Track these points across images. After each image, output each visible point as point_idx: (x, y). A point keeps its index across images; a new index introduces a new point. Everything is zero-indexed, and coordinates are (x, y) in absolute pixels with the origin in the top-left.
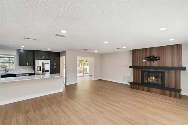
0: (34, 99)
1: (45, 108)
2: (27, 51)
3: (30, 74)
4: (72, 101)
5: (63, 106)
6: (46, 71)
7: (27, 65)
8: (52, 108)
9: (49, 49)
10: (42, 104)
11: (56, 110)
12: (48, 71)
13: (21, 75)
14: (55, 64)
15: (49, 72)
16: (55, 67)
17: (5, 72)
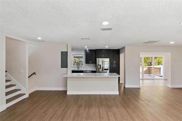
0: (90, 96)
1: (94, 109)
2: (91, 51)
3: (93, 72)
4: (123, 110)
5: (112, 113)
6: (105, 69)
7: (91, 63)
8: (99, 110)
9: (107, 47)
10: (94, 103)
11: (102, 115)
12: (107, 69)
13: (88, 72)
14: (114, 62)
15: (108, 71)
16: (115, 66)
17: (78, 69)
